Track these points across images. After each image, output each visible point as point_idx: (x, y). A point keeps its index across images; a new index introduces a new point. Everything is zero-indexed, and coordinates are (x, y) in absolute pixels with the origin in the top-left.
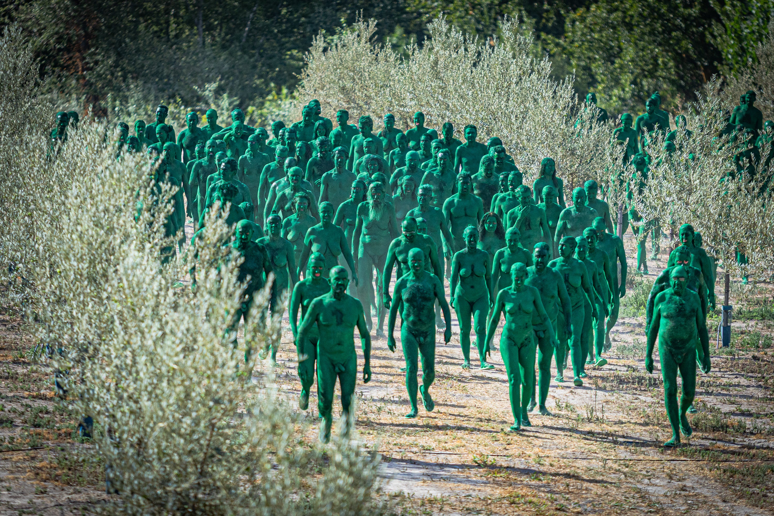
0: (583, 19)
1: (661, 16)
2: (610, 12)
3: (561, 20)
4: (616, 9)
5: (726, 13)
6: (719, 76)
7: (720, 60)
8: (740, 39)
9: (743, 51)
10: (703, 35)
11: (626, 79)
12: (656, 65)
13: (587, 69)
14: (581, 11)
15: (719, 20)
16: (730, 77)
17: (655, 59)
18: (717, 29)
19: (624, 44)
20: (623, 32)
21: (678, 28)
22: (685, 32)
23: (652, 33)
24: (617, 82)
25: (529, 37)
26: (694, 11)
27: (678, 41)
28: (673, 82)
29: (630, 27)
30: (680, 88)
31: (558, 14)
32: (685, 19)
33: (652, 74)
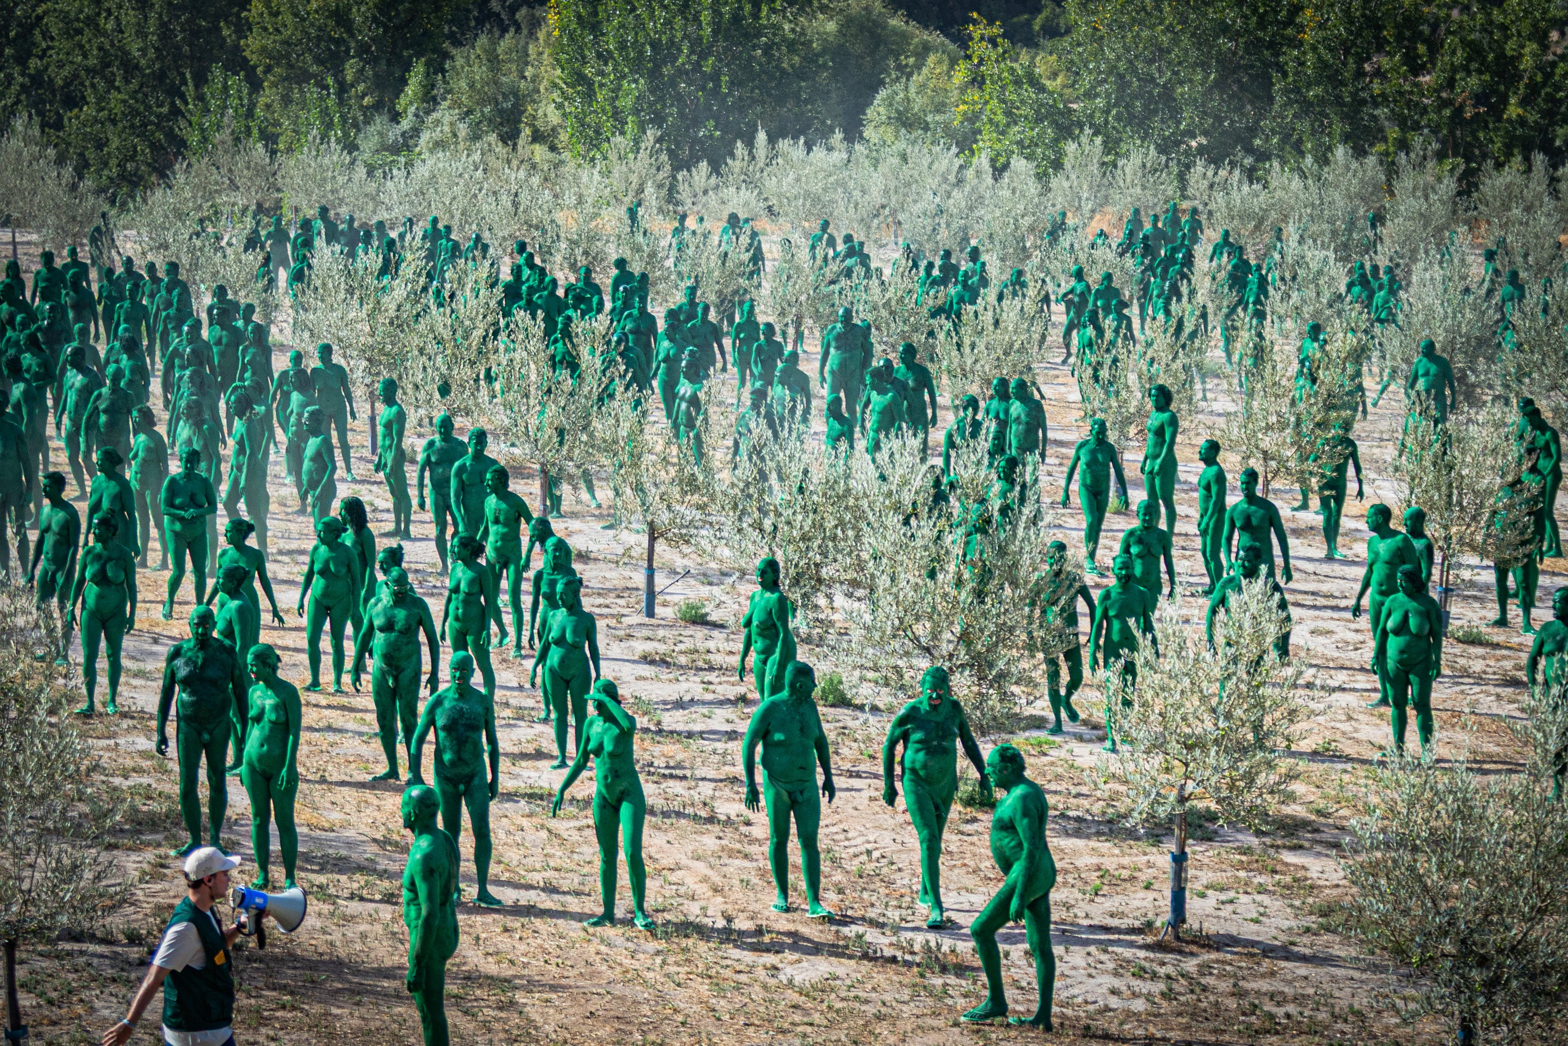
0: (77, 117)
1: (139, 114)
2: (99, 111)
3: (60, 118)
4: (103, 109)
5: (189, 111)
6: (184, 159)
7: (186, 148)
8: (203, 130)
9: (205, 140)
10: (171, 129)
11: (113, 162)
12: (135, 151)
13: (81, 155)
14: (76, 110)
15: (184, 116)
16: (193, 160)
17: (135, 147)
18: (183, 124)
19: (110, 136)
20: (109, 127)
21: (152, 123)
22: (158, 125)
23: (132, 126)
24: (106, 164)
25: (37, 132)
26: (165, 110)
27: (153, 133)
28: (149, 165)
29: (114, 122)
30: (155, 169)
31: (57, 113)
32: (158, 116)
33: (133, 158)
